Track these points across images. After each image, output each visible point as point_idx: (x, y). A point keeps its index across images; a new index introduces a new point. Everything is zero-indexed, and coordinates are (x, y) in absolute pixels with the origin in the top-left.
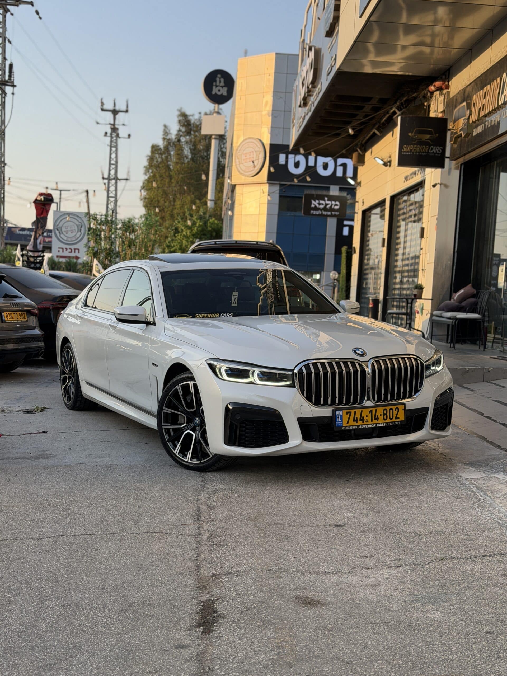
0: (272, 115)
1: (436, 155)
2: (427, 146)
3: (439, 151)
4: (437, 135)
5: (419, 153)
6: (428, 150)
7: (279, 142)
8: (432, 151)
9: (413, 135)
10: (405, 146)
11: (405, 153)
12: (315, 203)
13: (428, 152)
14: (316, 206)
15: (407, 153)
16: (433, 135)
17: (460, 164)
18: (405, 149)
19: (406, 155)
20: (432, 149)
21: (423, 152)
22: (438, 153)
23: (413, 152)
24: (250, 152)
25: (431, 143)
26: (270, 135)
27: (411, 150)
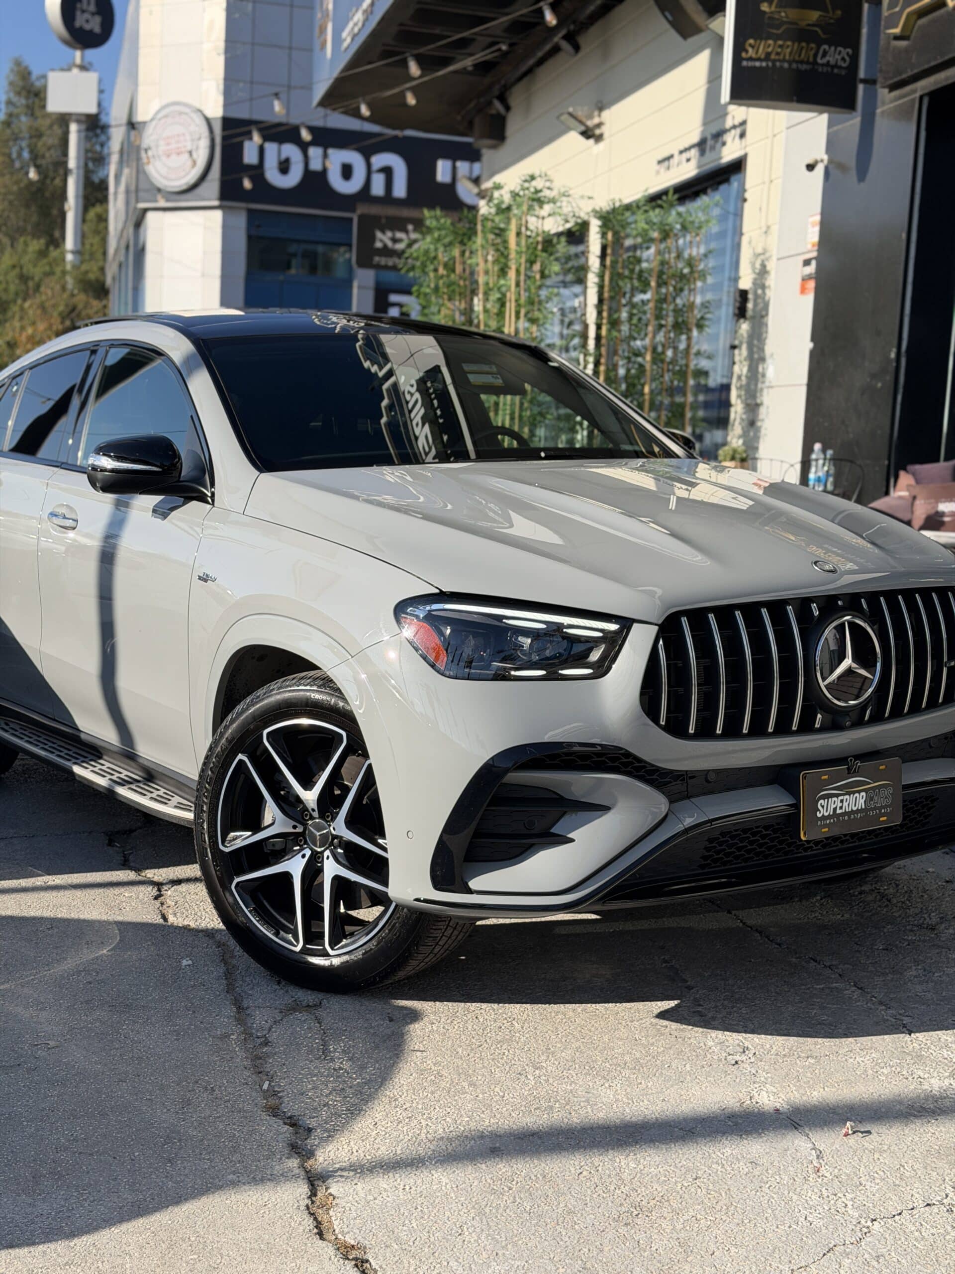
0: (227, 50)
1: (836, 71)
2: (813, 45)
3: (843, 59)
4: (839, 12)
5: (790, 62)
6: (815, 55)
7: (242, 113)
8: (824, 61)
9: (773, 8)
10: (751, 41)
11: (750, 64)
12: (383, 238)
13: (815, 63)
14: (385, 246)
15: (757, 64)
16: (827, 12)
17: (918, 95)
18: (750, 50)
19: (755, 67)
20: (825, 54)
21: (802, 62)
22: (840, 67)
23: (774, 61)
24: (178, 135)
25: (823, 36)
26: (220, 99)
27: (768, 54)
